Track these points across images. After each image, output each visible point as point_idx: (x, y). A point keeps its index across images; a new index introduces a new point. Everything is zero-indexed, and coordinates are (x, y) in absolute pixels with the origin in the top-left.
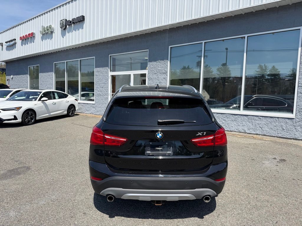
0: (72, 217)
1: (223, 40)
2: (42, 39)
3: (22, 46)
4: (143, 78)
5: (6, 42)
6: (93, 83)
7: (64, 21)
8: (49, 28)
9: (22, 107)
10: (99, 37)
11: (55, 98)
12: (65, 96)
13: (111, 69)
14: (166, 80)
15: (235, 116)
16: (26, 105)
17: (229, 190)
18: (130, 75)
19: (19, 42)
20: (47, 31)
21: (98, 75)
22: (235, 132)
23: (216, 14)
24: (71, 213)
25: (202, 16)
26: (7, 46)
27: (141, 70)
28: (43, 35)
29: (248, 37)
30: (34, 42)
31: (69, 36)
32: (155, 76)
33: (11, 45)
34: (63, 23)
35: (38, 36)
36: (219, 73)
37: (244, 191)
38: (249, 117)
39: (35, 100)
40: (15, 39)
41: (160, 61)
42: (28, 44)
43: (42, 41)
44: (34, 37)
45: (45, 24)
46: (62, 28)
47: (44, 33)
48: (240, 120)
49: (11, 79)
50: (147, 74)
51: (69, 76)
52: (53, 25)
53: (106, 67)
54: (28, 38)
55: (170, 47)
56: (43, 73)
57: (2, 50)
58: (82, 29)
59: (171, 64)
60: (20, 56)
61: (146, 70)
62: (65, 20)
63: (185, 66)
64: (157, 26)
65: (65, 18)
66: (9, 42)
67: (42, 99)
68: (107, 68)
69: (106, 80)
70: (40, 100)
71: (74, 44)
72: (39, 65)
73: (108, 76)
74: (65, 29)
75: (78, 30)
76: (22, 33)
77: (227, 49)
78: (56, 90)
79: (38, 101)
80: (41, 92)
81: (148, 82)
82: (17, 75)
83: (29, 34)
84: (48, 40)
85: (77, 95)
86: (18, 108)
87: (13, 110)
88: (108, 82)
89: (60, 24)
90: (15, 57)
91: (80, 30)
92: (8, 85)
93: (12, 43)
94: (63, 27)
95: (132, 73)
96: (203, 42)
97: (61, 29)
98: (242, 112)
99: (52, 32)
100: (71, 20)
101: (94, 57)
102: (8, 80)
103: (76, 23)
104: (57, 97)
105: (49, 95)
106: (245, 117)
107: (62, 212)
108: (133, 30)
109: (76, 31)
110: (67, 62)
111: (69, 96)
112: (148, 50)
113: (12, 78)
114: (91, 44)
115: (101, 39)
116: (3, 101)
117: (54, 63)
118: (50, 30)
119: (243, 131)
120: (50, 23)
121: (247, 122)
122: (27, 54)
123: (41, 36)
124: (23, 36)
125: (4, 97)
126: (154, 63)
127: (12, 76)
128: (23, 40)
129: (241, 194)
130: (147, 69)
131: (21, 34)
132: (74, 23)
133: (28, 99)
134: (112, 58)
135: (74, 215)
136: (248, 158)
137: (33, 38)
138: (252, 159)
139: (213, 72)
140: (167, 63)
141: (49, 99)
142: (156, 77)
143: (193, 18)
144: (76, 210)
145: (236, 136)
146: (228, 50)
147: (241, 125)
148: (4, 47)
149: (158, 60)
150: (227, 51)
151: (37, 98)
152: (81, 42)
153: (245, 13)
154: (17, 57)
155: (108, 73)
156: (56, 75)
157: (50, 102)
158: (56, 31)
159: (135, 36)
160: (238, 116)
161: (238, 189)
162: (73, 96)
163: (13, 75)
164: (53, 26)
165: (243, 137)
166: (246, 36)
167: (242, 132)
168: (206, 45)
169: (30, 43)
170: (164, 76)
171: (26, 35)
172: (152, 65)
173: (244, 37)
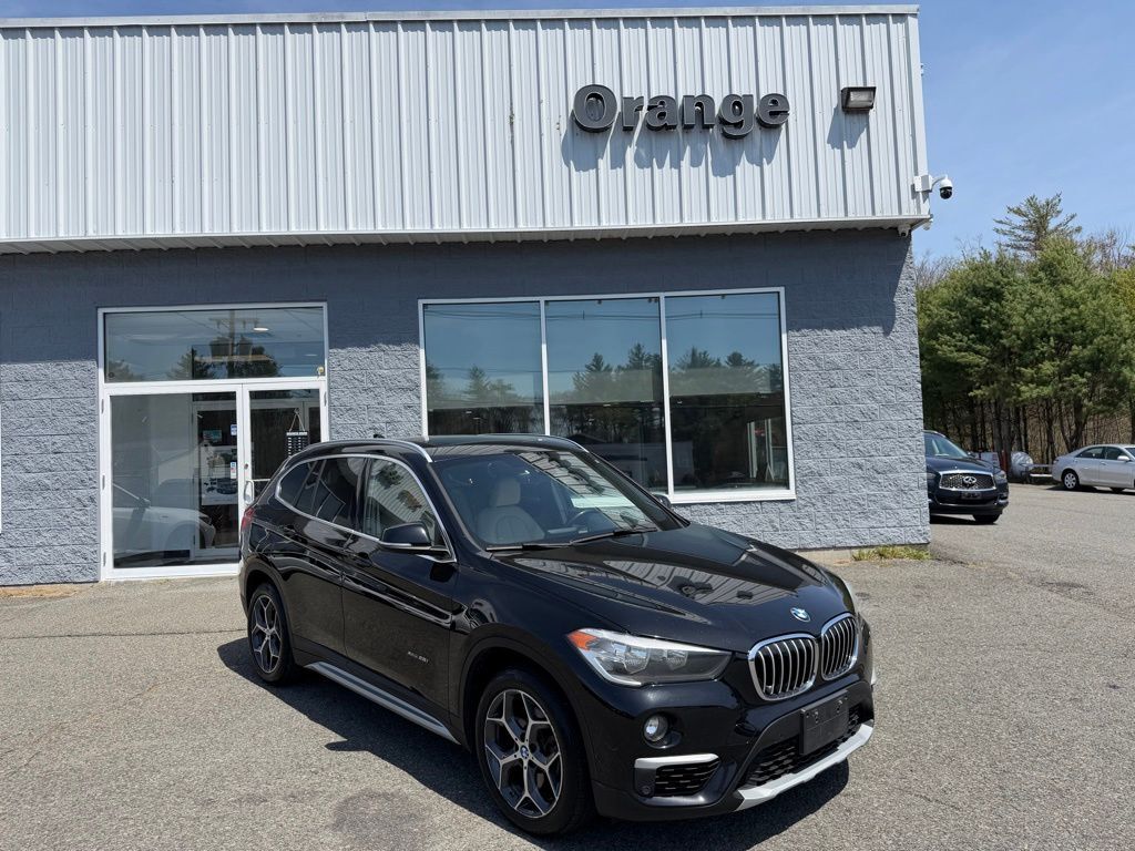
1: (600, 301)
13: (116, 370)
14: (419, 413)
18: (230, 396)
25: (550, 226)
29: (667, 299)
32: (364, 399)
41: (384, 346)
50: (323, 391)
53: (80, 359)
55: (421, 302)
61: (315, 374)
68: (90, 364)
69: (81, 419)
73: (94, 399)
81: (333, 419)
88: (98, 425)
95: (242, 387)
96: (542, 299)
112: (324, 304)
126: (358, 353)
130: (323, 374)
140: (417, 355)
142: (373, 403)
149: (376, 343)
155: (94, 389)
166: (662, 296)
170: (406, 399)
172: (350, 360)
173: (657, 299)
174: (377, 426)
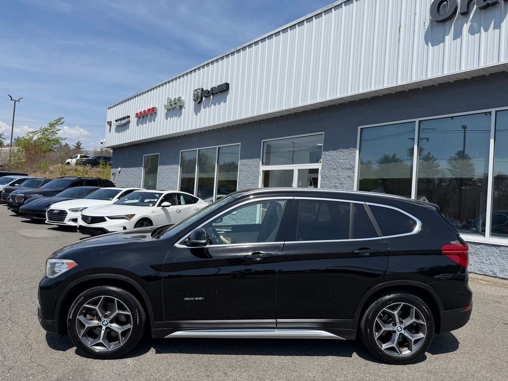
0: (208, 376)
1: (452, 118)
2: (167, 117)
3: (138, 125)
4: (313, 176)
5: (116, 121)
6: (236, 182)
7: (199, 91)
8: (177, 101)
9: (135, 215)
10: (249, 114)
11: (180, 204)
12: (194, 201)
13: (264, 161)
14: (353, 180)
15: (476, 247)
16: (141, 212)
17: (457, 368)
18: (292, 171)
19: (134, 120)
20: (174, 106)
21: (243, 170)
22: (476, 273)
23: (438, 77)
24: (206, 370)
25: (414, 80)
26: (117, 126)
27: (310, 163)
28: (169, 110)
29: (498, 112)
30: (154, 121)
31: (205, 112)
32: (333, 173)
33: (123, 124)
34: (197, 95)
35: (161, 112)
36: (452, 168)
37: (483, 372)
38: (501, 249)
39: (154, 205)
40: (129, 117)
41: (342, 150)
42: (146, 123)
43: (167, 119)
44: (155, 113)
45: (172, 95)
46: (196, 101)
47: (170, 107)
48: (484, 253)
49: (117, 173)
50: (320, 169)
51: (200, 171)
52: (183, 96)
53: (257, 158)
54: (147, 115)
55: (359, 128)
56: (164, 165)
57: (110, 131)
58: (224, 102)
59: (361, 154)
60: (134, 140)
61: (318, 162)
62: (201, 90)
63: (387, 154)
64: (339, 96)
65: (200, 87)
66: (121, 120)
67: (162, 205)
68: (258, 160)
69: (255, 178)
70: (159, 205)
71: (211, 124)
72: (159, 153)
73: (258, 171)
74: (200, 103)
75: (219, 104)
76: (140, 108)
77: (464, 127)
78: (181, 191)
79: (158, 206)
80: (162, 194)
81: (321, 181)
82: (126, 167)
83: (149, 110)
84: (175, 118)
85: (210, 199)
86: (130, 216)
87: (123, 218)
88: (258, 180)
89: (194, 95)
90: (127, 142)
91: (222, 104)
92: (113, 182)
93: (124, 122)
94: (198, 99)
95: (296, 168)
96: (417, 120)
97: (194, 102)
98: (488, 239)
99: (181, 107)
100: (209, 89)
101: (240, 143)
102: (113, 174)
103: (217, 93)
104: (183, 202)
105: (172, 199)
106: (494, 249)
107: (195, 368)
108: (302, 103)
109: (215, 105)
110: (199, 150)
111: (200, 200)
112: (323, 133)
113: (120, 172)
114: (236, 124)
115: (252, 118)
116: (110, 205)
117: (181, 151)
118: (179, 104)
119: (490, 274)
120: (179, 93)
121: (499, 258)
122: (144, 138)
123: (166, 112)
124: (141, 112)
125: (111, 199)
126: (333, 153)
127: (119, 169)
128: (140, 118)
129: (478, 376)
130: (321, 162)
131: (137, 109)
132: (213, 94)
133: (142, 203)
134: (267, 145)
135: (211, 374)
136: (498, 320)
137: (154, 115)
138: (505, 324)
139: (440, 165)
140: (355, 153)
141: (172, 205)
142: (336, 175)
143: (400, 83)
144: (213, 367)
145: (478, 282)
146: (466, 129)
147: (488, 262)
148: (114, 127)
149: (339, 148)
150: (465, 131)
151: (156, 202)
152: (221, 122)
153: (491, 74)
154: (129, 141)
155: (258, 168)
156: (182, 169)
157: (173, 209)
158: (186, 105)
159: (303, 112)
160: (482, 246)
161: (474, 368)
162: (205, 200)
163: (121, 167)
164: (183, 98)
165: (491, 285)
166: (493, 110)
167: (489, 276)
168: (421, 124)
169: (149, 122)
170: (348, 173)
171: (144, 111)
172: (330, 156)
173: (490, 113)
174: (336, 185)
